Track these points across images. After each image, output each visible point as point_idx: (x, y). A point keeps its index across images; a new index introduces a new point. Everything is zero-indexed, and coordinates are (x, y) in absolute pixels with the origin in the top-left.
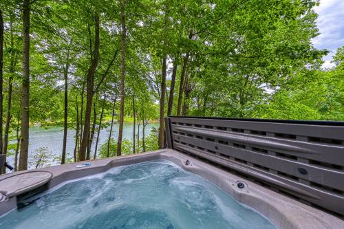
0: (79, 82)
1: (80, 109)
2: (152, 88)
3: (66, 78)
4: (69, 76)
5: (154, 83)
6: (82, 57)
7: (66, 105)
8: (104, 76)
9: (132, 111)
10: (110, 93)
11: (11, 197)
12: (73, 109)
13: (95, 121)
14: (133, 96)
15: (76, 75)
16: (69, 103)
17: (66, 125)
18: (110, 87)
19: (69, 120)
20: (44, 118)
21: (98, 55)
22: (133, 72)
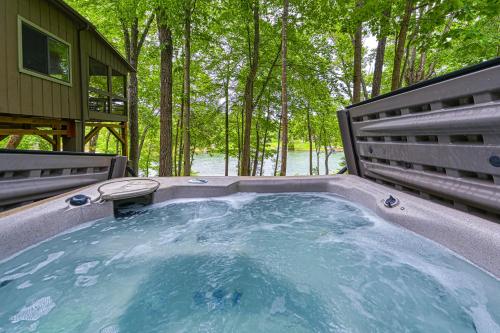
0: (240, 97)
1: (241, 131)
2: (337, 90)
3: (226, 94)
4: (230, 92)
5: (339, 82)
6: (242, 65)
7: (227, 127)
8: (265, 84)
9: (306, 132)
10: (275, 107)
11: (107, 200)
12: (235, 131)
13: (258, 148)
14: (308, 109)
15: (236, 90)
16: (230, 124)
17: (227, 152)
18: (275, 99)
19: (231, 146)
20: (209, 143)
21: (258, 58)
22: (305, 70)
